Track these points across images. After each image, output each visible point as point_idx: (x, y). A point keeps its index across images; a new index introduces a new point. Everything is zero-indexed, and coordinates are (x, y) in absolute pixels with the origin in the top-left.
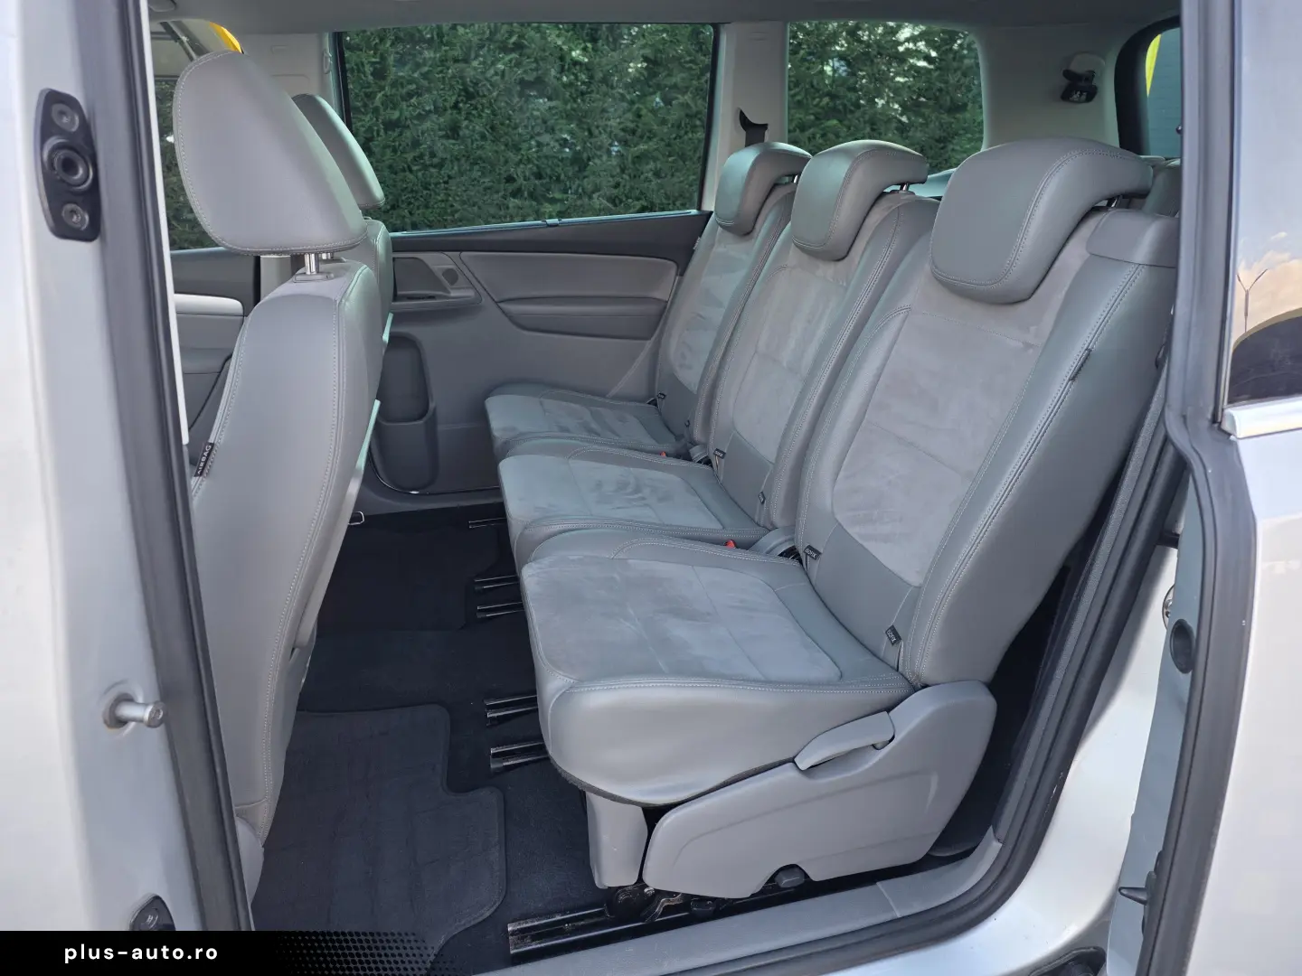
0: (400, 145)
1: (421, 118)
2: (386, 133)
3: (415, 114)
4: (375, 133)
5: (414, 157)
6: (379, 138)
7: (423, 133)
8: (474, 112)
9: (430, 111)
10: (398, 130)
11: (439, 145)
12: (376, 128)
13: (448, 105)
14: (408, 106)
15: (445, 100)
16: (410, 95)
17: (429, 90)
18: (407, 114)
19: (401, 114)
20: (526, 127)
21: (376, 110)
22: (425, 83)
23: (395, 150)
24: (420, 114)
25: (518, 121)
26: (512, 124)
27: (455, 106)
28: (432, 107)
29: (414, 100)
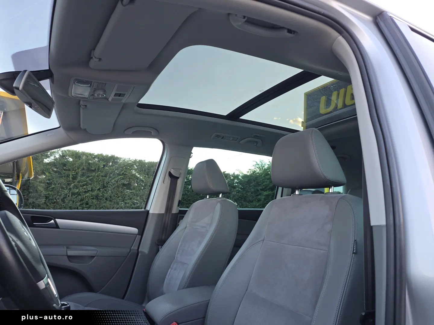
0: (76, 200)
1: (85, 192)
2: (71, 196)
3: (84, 191)
4: (67, 196)
5: (80, 204)
6: (69, 198)
7: (85, 197)
8: (105, 192)
9: (89, 190)
10: (76, 195)
11: (90, 201)
12: (68, 194)
13: (96, 189)
14: (82, 188)
15: (96, 187)
16: (84, 185)
17: (91, 184)
18: (81, 191)
19: (79, 191)
20: (122, 197)
21: (70, 189)
22: (90, 182)
23: (73, 202)
24: (85, 191)
25: (120, 195)
26: (118, 196)
27: (99, 189)
28: (91, 189)
29: (85, 187)
